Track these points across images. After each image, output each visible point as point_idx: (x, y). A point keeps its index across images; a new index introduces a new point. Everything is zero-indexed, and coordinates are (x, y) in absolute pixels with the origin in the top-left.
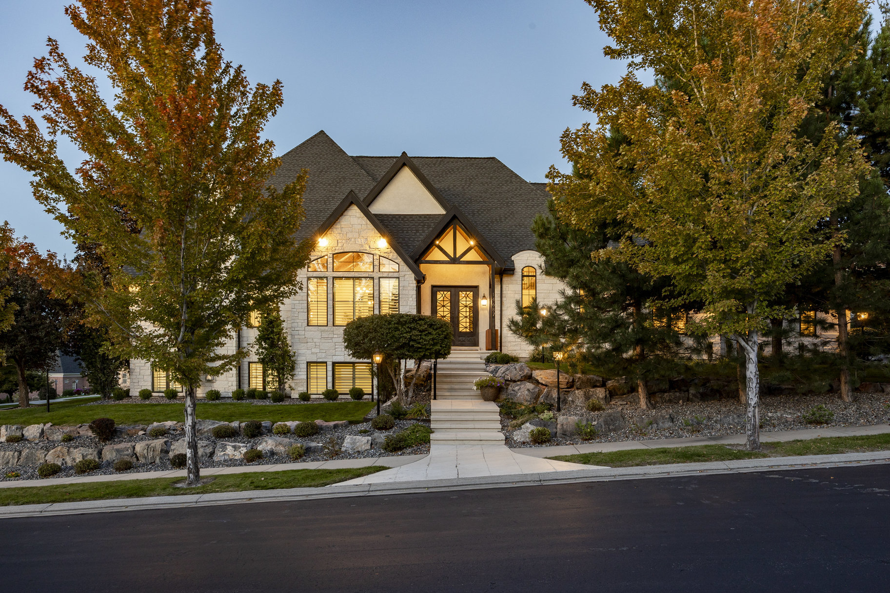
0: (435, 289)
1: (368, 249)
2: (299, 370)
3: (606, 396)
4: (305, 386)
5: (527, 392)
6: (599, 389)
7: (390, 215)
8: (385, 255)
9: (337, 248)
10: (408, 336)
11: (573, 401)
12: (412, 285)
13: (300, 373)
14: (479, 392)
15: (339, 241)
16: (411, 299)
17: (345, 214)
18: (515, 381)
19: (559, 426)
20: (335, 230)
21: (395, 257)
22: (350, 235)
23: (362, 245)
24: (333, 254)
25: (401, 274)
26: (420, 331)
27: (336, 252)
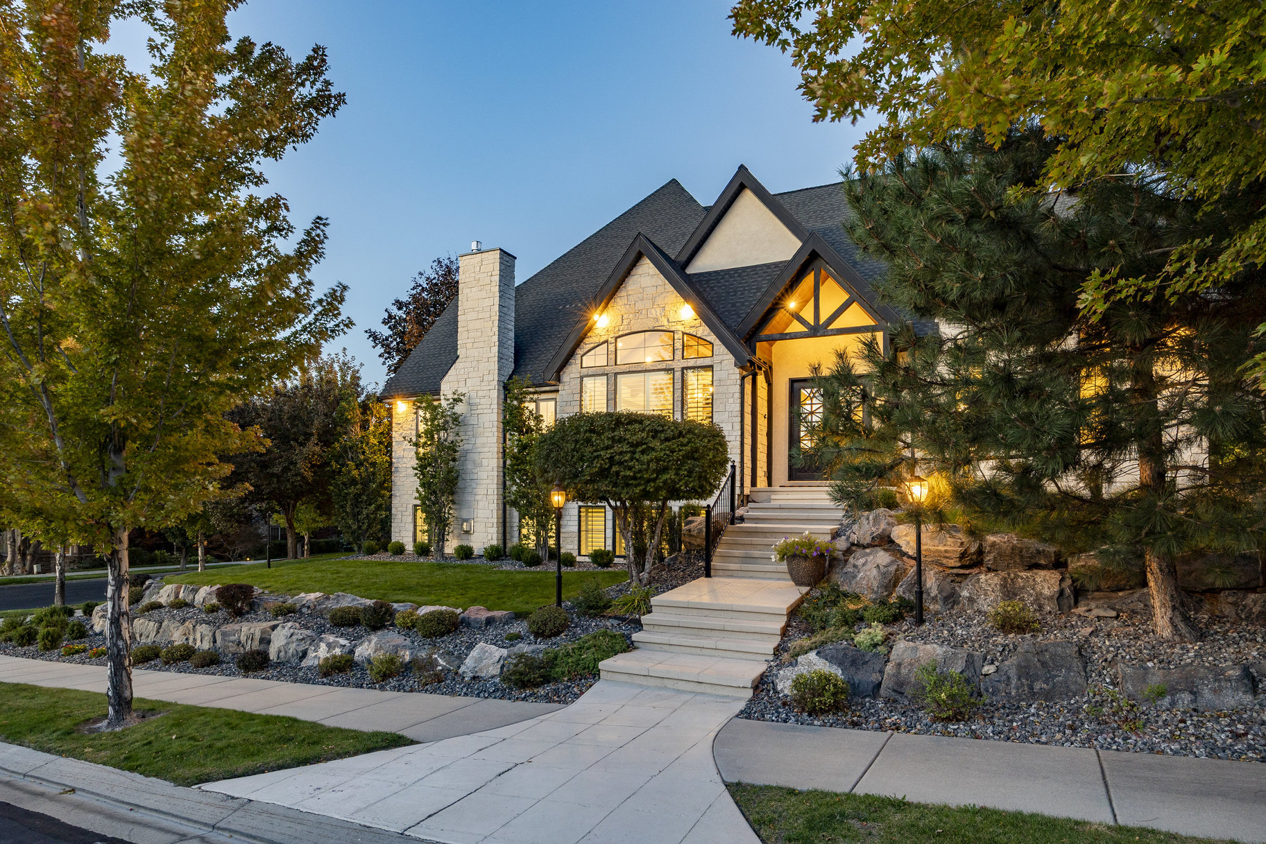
0: (796, 385)
1: (666, 323)
2: (568, 518)
3: (1062, 592)
4: (576, 543)
5: (875, 572)
6: (1042, 573)
7: (722, 271)
8: (692, 331)
9: (621, 328)
10: (606, 454)
11: (971, 600)
12: (733, 377)
13: (569, 523)
14: (784, 566)
15: (625, 316)
16: (731, 400)
17: (632, 273)
18: (864, 547)
19: (889, 668)
20: (618, 300)
21: (706, 333)
22: (640, 306)
23: (657, 319)
24: (616, 338)
25: (717, 359)
26: (632, 445)
27: (621, 333)
